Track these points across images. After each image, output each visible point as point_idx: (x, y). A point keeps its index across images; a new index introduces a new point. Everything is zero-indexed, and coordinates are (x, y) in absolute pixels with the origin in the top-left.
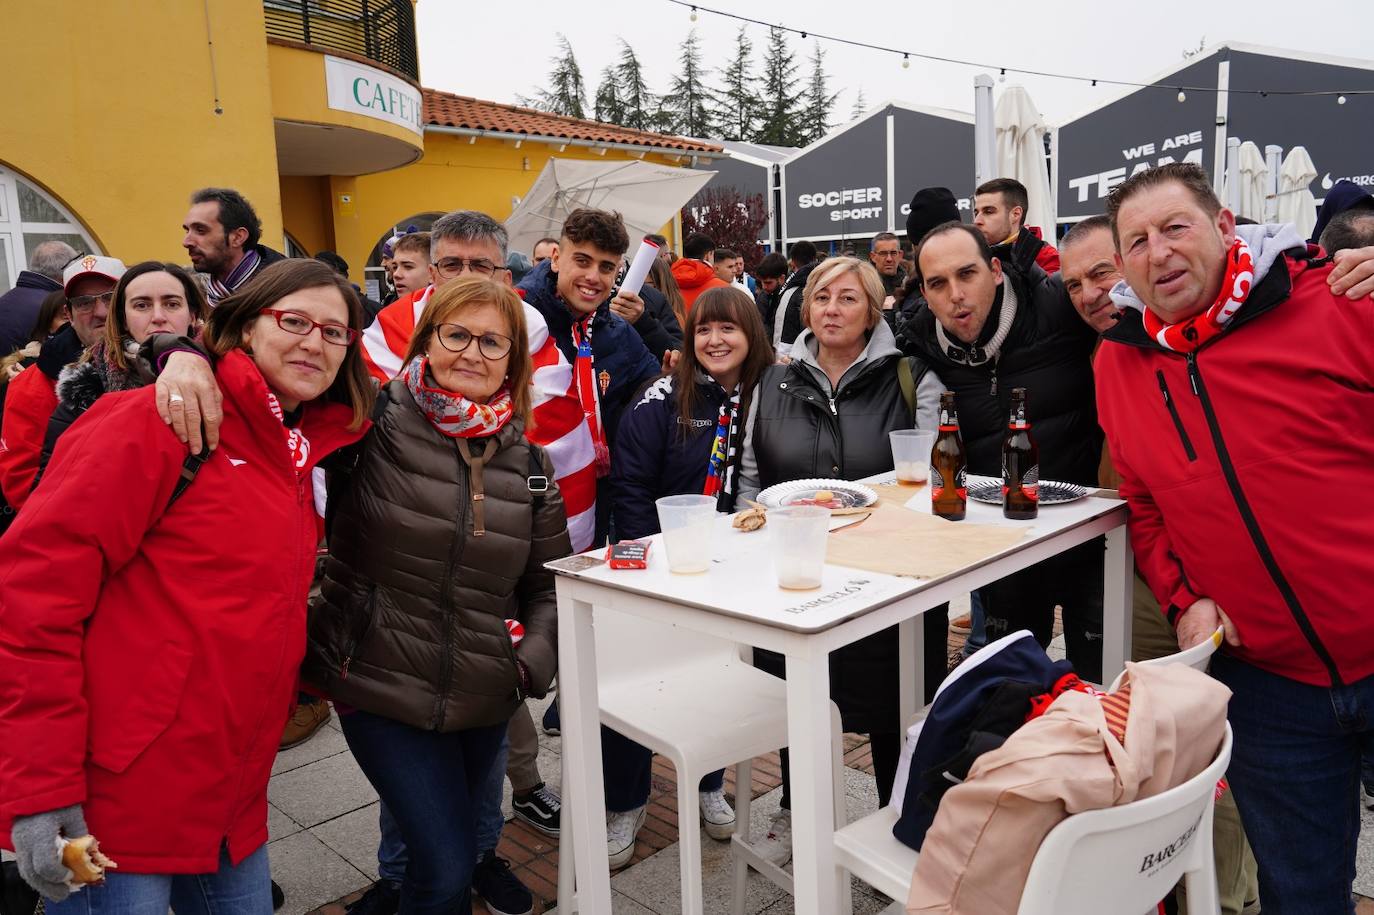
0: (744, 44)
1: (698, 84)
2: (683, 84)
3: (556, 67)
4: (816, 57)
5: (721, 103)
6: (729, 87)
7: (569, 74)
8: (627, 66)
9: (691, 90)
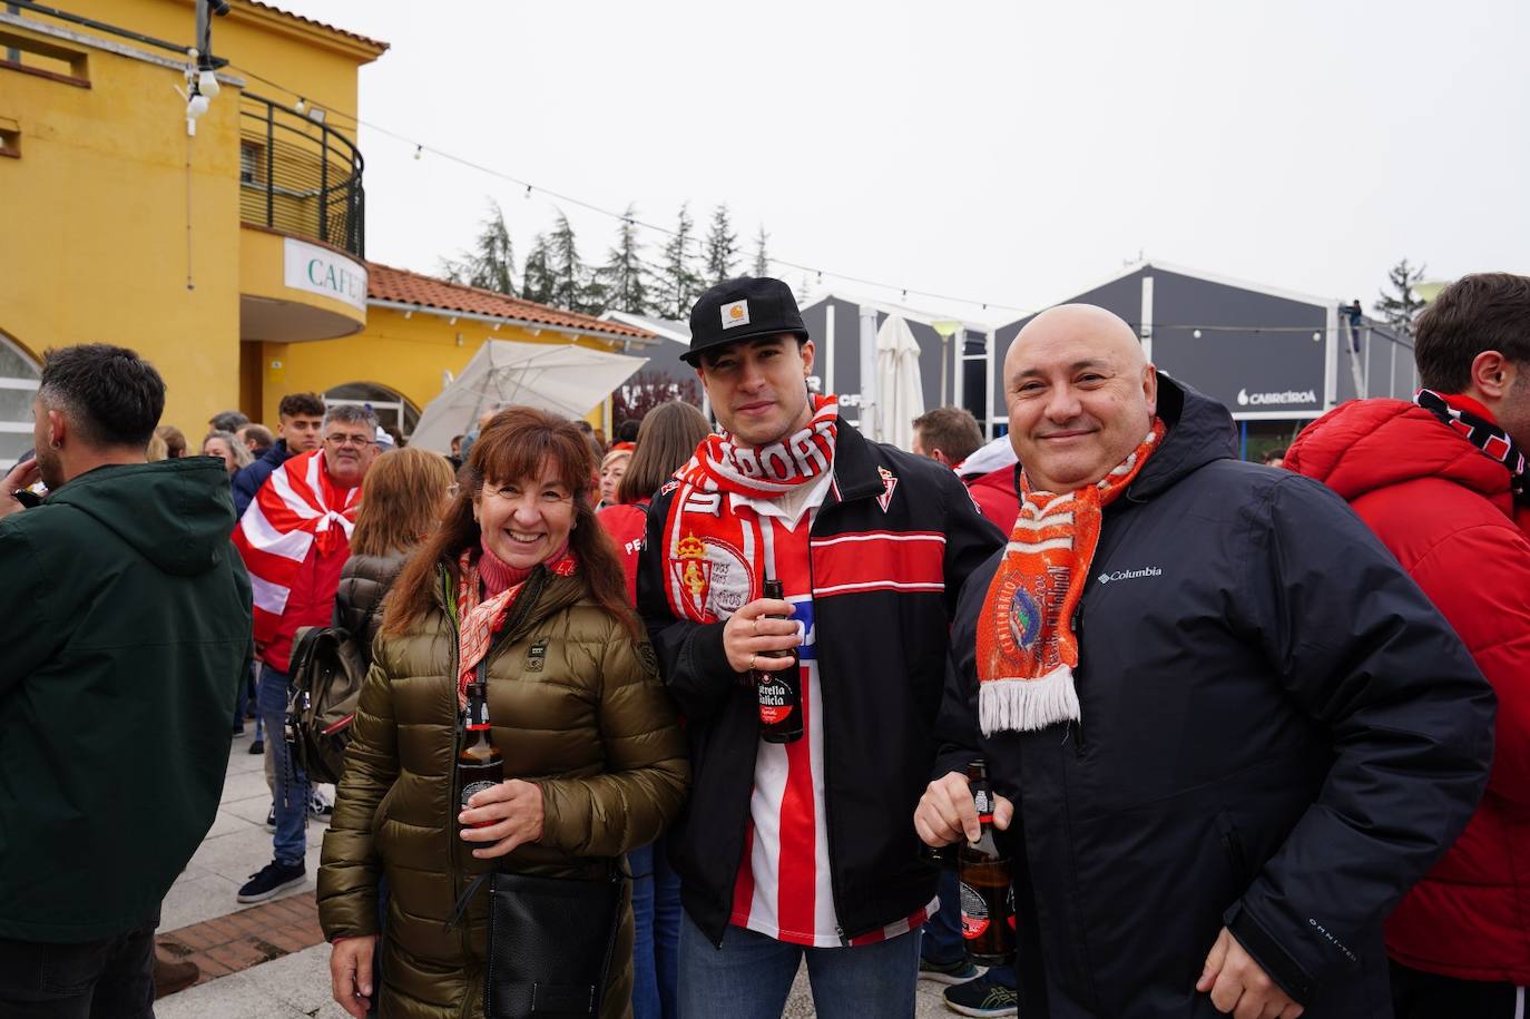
0: (685, 221)
1: (636, 258)
2: (619, 257)
3: (484, 231)
4: (760, 239)
5: (658, 279)
6: (668, 263)
7: (498, 238)
8: (561, 234)
9: (627, 263)
